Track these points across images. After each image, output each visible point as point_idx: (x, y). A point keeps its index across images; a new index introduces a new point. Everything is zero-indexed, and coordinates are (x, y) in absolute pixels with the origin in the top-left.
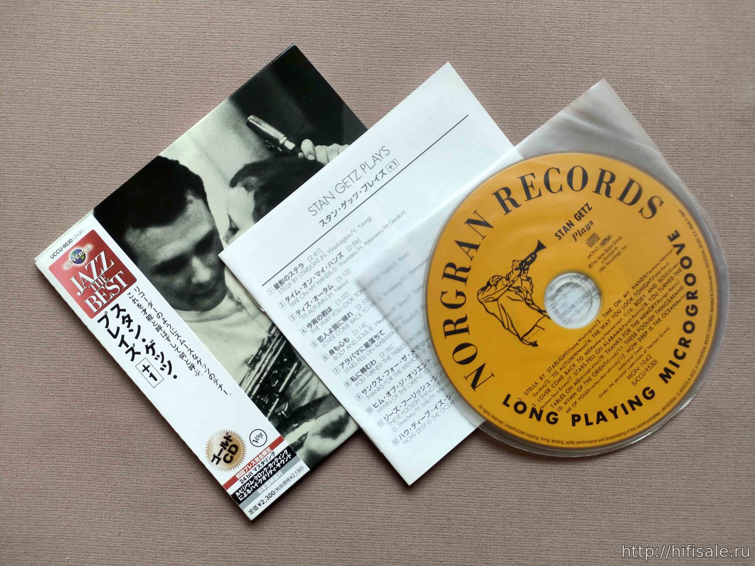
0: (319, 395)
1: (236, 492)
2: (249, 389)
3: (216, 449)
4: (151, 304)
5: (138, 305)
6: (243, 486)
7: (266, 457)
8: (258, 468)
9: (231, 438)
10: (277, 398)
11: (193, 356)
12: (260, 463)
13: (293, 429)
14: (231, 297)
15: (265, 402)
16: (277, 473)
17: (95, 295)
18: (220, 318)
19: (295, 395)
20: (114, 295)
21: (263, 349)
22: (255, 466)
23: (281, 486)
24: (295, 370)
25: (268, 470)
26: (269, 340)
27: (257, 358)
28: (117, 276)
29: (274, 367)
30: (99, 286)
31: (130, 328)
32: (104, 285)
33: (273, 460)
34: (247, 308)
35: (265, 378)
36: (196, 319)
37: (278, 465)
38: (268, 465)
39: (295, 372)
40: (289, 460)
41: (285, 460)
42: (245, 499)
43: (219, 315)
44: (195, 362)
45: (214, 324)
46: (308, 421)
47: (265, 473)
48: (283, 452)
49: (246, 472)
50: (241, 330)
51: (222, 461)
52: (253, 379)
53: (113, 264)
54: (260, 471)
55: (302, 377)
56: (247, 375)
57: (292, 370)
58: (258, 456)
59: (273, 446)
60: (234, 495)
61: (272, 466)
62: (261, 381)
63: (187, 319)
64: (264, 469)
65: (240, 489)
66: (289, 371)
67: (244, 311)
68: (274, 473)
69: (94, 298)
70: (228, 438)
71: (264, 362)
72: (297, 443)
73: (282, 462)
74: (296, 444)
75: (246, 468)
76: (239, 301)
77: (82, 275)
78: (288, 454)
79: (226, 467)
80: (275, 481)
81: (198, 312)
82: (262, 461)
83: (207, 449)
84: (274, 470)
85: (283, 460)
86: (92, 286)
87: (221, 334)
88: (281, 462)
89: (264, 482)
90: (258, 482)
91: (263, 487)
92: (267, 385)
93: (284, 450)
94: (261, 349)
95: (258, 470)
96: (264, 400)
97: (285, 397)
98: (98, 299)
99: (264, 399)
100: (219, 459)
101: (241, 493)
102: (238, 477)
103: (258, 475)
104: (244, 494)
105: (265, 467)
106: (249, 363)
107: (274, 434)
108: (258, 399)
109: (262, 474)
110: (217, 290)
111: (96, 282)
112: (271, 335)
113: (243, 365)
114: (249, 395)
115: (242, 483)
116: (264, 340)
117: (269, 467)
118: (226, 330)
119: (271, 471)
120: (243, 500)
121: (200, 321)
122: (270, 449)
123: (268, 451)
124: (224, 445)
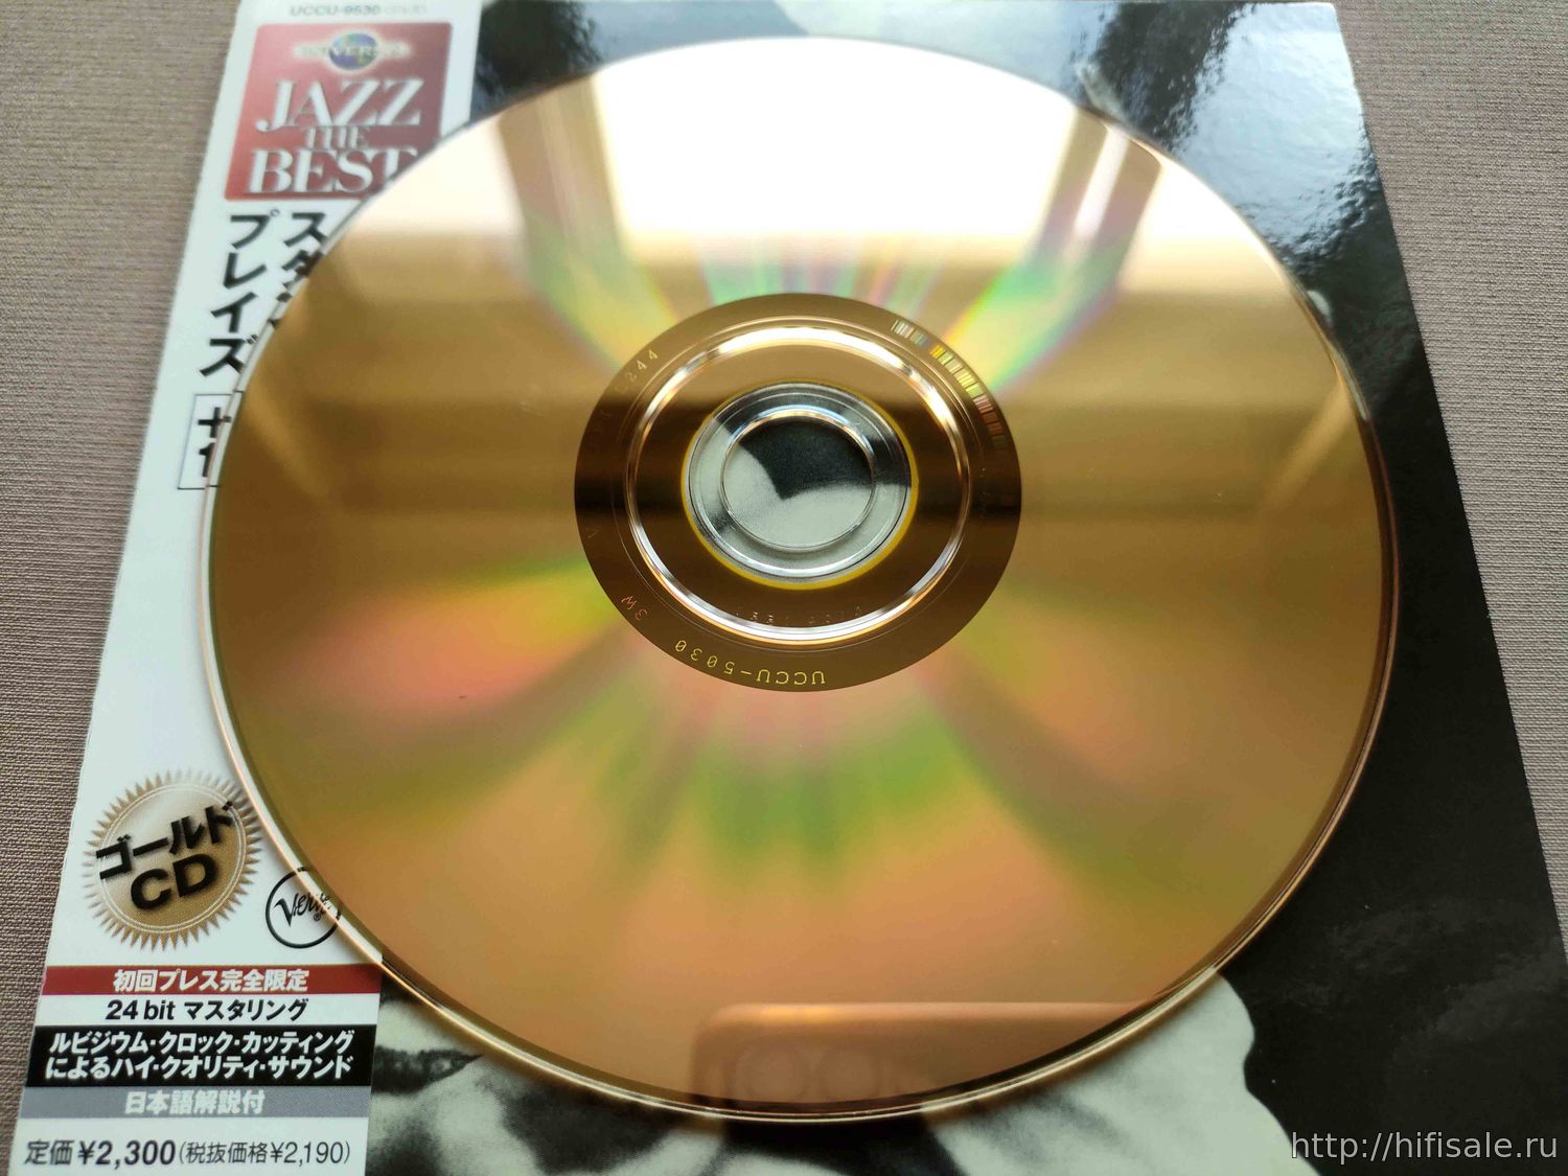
1: (60, 1029)
6: (103, 1029)
7: (266, 998)
9: (224, 830)
16: (248, 1092)
17: (295, 156)
22: (204, 999)
23: (217, 1154)
28: (393, 156)
30: (327, 144)
32: (340, 152)
37: (278, 1065)
40: (330, 1080)
41: (315, 1068)
42: (66, 1083)
47: (212, 1052)
48: (334, 1031)
49: (158, 992)
51: (125, 882)
53: (415, 120)
54: (201, 1031)
59: (326, 980)
60: (45, 1036)
65: (83, 1031)
68: (239, 1080)
69: (286, 158)
70: (219, 821)
72: (408, 1065)
73: (300, 1068)
74: (398, 1065)
75: (173, 975)
77: (316, 92)
78: (345, 1056)
79: (119, 913)
80: (216, 1115)
82: (243, 999)
84: (250, 1069)
85: (308, 1063)
86: (312, 133)
88: (295, 1064)
89: (178, 1081)
91: (158, 1097)
93: (346, 1028)
95: (200, 1020)
98: (291, 170)
100: (125, 868)
101: (75, 1051)
102: (120, 981)
104: (81, 1063)
109: (198, 1047)
111: (329, 131)
115: (111, 1017)
119: (234, 1064)
120: (55, 1083)
122: (304, 982)
123: (291, 982)
124: (183, 834)
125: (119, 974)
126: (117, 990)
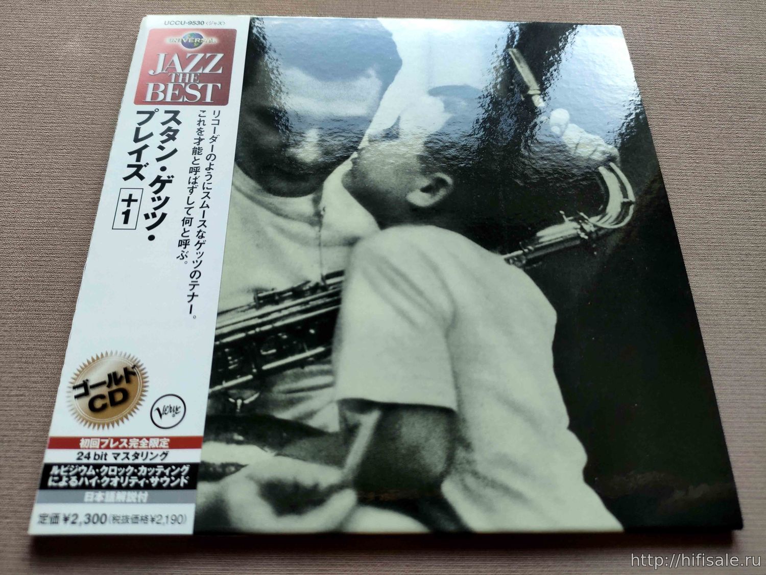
0: (314, 423)
1: (55, 464)
2: (226, 330)
3: (97, 376)
4: (214, 139)
5: (199, 130)
6: (75, 465)
7: (150, 451)
8: (122, 456)
9: (132, 377)
10: (251, 373)
11: (200, 231)
12: (132, 452)
13: (230, 441)
14: (316, 201)
15: (230, 365)
16: (141, 493)
17: (166, 86)
18: (278, 213)
19: (280, 392)
20: (186, 99)
21: (297, 293)
22: (121, 451)
23: (126, 519)
24: (312, 356)
25: (134, 474)
26: (315, 288)
27: (277, 298)
28: (210, 86)
29: (287, 328)
30: (180, 81)
31: (163, 145)
32: (186, 84)
33: (154, 466)
34: (323, 228)
35: (261, 332)
36: (249, 192)
37: (154, 481)
38: (140, 465)
39: (311, 359)
40: (178, 487)
41: (172, 481)
42: (57, 488)
43: (281, 210)
44: (193, 240)
45: (264, 215)
46: (262, 449)
47: (124, 475)
48: (180, 465)
49: (100, 448)
50: (291, 249)
51: (86, 400)
52: (244, 321)
53: (220, 71)
54: (119, 466)
55: (312, 374)
56: (242, 309)
57: (308, 353)
58: (141, 439)
59: (177, 443)
60: (48, 467)
61: (144, 474)
62: (252, 332)
63: (238, 183)
64: (130, 467)
65: (66, 465)
66: (302, 351)
67: (317, 228)
68: (137, 487)
69: (162, 87)
70: (130, 373)
71: (279, 311)
72: (215, 469)
73: (164, 482)
74: (211, 469)
75: (107, 441)
76: (322, 213)
77: (176, 59)
78: (185, 476)
79: (83, 413)
80: (125, 502)
81: (258, 187)
82: (139, 451)
83: (87, 363)
84: (142, 483)
85: (168, 480)
86: (174, 75)
87: (260, 232)
88: (162, 480)
89: (109, 487)
90: (100, 478)
91: (99, 495)
92: (254, 344)
93: (186, 464)
94: (293, 290)
95: (119, 461)
96: (231, 362)
97: (263, 382)
98: (165, 92)
99: (232, 360)
100: (86, 393)
101: (62, 473)
102: (83, 443)
103: (111, 468)
104: (65, 479)
105: (132, 465)
106: (260, 295)
107: (195, 425)
108: (224, 352)
109: (118, 472)
110: (307, 181)
111: (181, 75)
112: (322, 284)
113: (248, 292)
114: (218, 338)
115: (79, 459)
116: (308, 282)
117: (139, 471)
118: (271, 232)
119: (134, 480)
120: (52, 488)
121: (251, 198)
122: (167, 444)
123: (161, 443)
124: (113, 379)
125: (82, 440)
126: (81, 446)
